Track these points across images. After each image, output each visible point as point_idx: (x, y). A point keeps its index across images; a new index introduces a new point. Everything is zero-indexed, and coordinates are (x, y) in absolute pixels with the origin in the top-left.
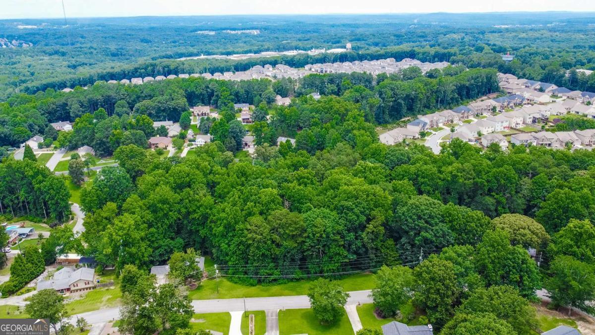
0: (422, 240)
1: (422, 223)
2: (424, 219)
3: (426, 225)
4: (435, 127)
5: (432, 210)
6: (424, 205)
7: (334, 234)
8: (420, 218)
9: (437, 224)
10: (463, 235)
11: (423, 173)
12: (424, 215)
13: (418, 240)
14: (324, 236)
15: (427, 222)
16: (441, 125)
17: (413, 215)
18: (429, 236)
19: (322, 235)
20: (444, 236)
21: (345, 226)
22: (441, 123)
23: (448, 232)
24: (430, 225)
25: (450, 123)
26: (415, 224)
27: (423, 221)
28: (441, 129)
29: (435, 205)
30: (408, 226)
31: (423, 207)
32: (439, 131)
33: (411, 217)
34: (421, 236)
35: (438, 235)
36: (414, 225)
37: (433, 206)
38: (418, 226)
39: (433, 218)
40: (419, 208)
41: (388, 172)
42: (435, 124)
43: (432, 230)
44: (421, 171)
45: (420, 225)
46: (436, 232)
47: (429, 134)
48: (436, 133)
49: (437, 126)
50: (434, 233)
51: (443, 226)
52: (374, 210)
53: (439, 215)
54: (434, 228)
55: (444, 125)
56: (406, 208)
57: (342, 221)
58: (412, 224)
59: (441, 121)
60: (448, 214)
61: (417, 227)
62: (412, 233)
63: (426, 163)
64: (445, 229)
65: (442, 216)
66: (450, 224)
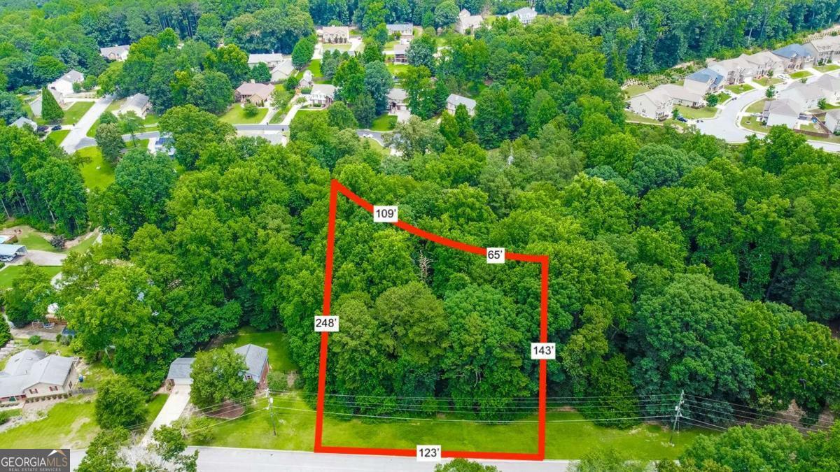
0: (685, 373)
1: (690, 339)
2: (695, 330)
3: (698, 343)
4: (737, 83)
5: (714, 314)
6: (701, 299)
7: (502, 347)
8: (686, 326)
9: (722, 344)
10: (778, 375)
11: (706, 209)
12: (697, 322)
13: (677, 372)
14: (482, 351)
15: (701, 338)
16: (748, 81)
17: (674, 319)
18: (702, 370)
19: (476, 350)
20: (734, 372)
21: (528, 331)
22: (748, 76)
23: (745, 365)
24: (706, 342)
25: (766, 76)
26: (675, 339)
27: (692, 335)
28: (748, 88)
29: (723, 300)
30: (660, 340)
31: (697, 306)
32: (744, 93)
33: (668, 323)
34: (685, 365)
35: (722, 370)
36: (671, 340)
37: (719, 303)
38: (681, 342)
39: (716, 330)
40: (686, 307)
41: (634, 200)
42: (737, 77)
43: (710, 356)
44: (702, 204)
45: (687, 342)
46: (717, 363)
47: (723, 97)
48: (738, 96)
49: (741, 81)
50: (713, 363)
51: (734, 351)
52: (591, 303)
53: (730, 324)
54: (714, 351)
55: (754, 80)
56: (660, 300)
57: (522, 321)
58: (669, 337)
59: (749, 73)
60: (749, 326)
61: (678, 345)
62: (666, 355)
63: (714, 187)
64: (740, 359)
65: (737, 327)
66: (752, 347)
